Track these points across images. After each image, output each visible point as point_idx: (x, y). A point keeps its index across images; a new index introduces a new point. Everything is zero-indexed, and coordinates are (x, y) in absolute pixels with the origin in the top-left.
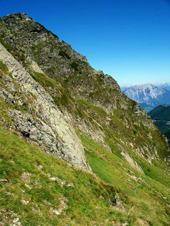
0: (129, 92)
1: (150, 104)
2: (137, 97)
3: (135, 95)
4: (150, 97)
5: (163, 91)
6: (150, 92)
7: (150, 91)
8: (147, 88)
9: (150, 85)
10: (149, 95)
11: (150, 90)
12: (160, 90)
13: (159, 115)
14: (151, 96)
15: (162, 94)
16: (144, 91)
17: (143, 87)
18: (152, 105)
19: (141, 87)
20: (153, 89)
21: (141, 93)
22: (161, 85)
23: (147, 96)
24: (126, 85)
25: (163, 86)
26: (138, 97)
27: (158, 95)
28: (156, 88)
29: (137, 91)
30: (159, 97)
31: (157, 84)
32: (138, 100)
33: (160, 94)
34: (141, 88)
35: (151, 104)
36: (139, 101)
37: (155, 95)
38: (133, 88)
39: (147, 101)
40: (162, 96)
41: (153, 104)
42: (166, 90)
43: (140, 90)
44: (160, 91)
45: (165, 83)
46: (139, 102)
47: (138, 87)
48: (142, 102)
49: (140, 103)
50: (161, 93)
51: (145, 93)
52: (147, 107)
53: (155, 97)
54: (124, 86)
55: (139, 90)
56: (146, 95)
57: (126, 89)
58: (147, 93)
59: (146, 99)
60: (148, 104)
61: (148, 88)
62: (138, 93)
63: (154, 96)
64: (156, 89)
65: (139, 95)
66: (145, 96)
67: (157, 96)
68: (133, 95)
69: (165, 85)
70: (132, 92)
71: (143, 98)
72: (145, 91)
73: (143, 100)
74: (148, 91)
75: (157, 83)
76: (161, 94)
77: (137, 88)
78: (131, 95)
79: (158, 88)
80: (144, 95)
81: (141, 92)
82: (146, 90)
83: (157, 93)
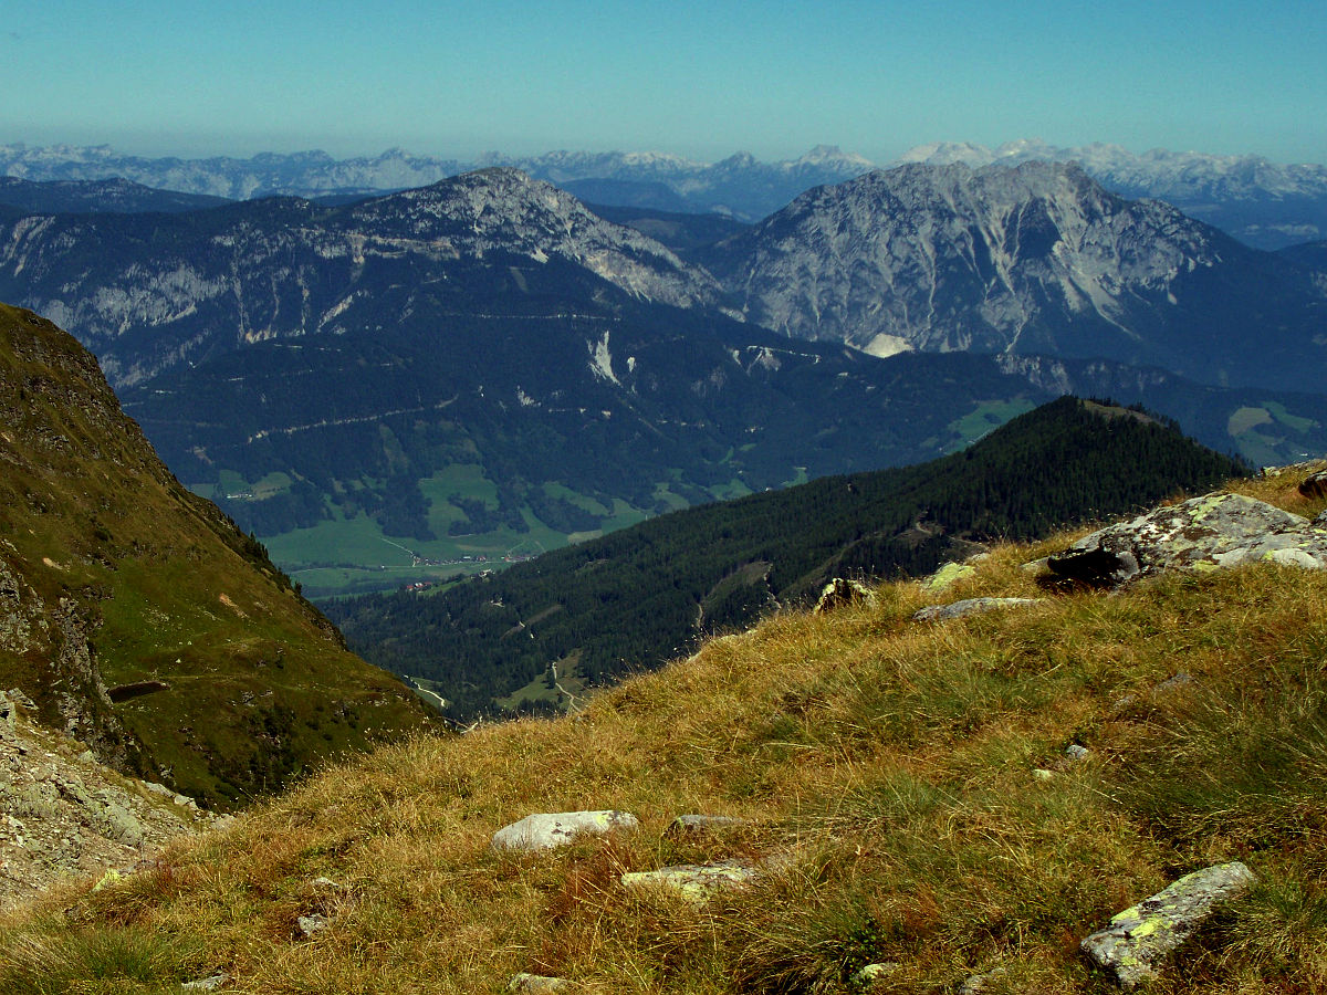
0: (841, 229)
1: (1036, 366)
2: (921, 284)
3: (898, 266)
4: (1048, 299)
5: (1189, 253)
6: (1056, 249)
7: (1053, 234)
8: (1026, 199)
9: (1062, 178)
10: (1039, 274)
11: (1059, 226)
12: (1160, 234)
13: (1024, 495)
14: (1057, 292)
15: (1173, 273)
16: (997, 228)
17: (990, 188)
18: (1054, 380)
19: (972, 187)
20: (1091, 215)
21: (965, 251)
22: (1194, 180)
23: (1017, 287)
24: (836, 149)
25: (1207, 188)
26: (929, 282)
27: (1136, 287)
28: (1123, 215)
29: (927, 229)
30: (1137, 301)
31: (1156, 168)
32: (924, 316)
33: (1155, 273)
34: (970, 198)
35: (1045, 367)
36: (935, 325)
37: (1105, 276)
38: (886, 194)
39: (1010, 332)
40: (1172, 299)
41: (1060, 371)
42: (1217, 239)
43: (951, 216)
44: (1161, 244)
45: (1233, 160)
46: (937, 334)
47: (941, 186)
48: (964, 344)
49: (945, 348)
50: (1163, 266)
51: (999, 257)
52: (999, 402)
53: (1099, 298)
54: (815, 152)
55: (943, 214)
56: (1013, 272)
57: (816, 192)
58: (1022, 255)
59: (1010, 312)
60: (1009, 369)
61: (1036, 204)
62: (929, 250)
63: (1088, 285)
64: (1123, 220)
65: (942, 263)
66: (1000, 288)
67: (1117, 291)
68: (882, 266)
69: (1233, 187)
70: (874, 228)
71: (975, 299)
72: (1010, 230)
73: (975, 323)
74: (1034, 234)
75: (1160, 157)
76: (1159, 280)
77: (928, 193)
78: (861, 264)
79: (1137, 216)
80: (988, 269)
81: (961, 238)
82: (1014, 217)
83: (1126, 258)
